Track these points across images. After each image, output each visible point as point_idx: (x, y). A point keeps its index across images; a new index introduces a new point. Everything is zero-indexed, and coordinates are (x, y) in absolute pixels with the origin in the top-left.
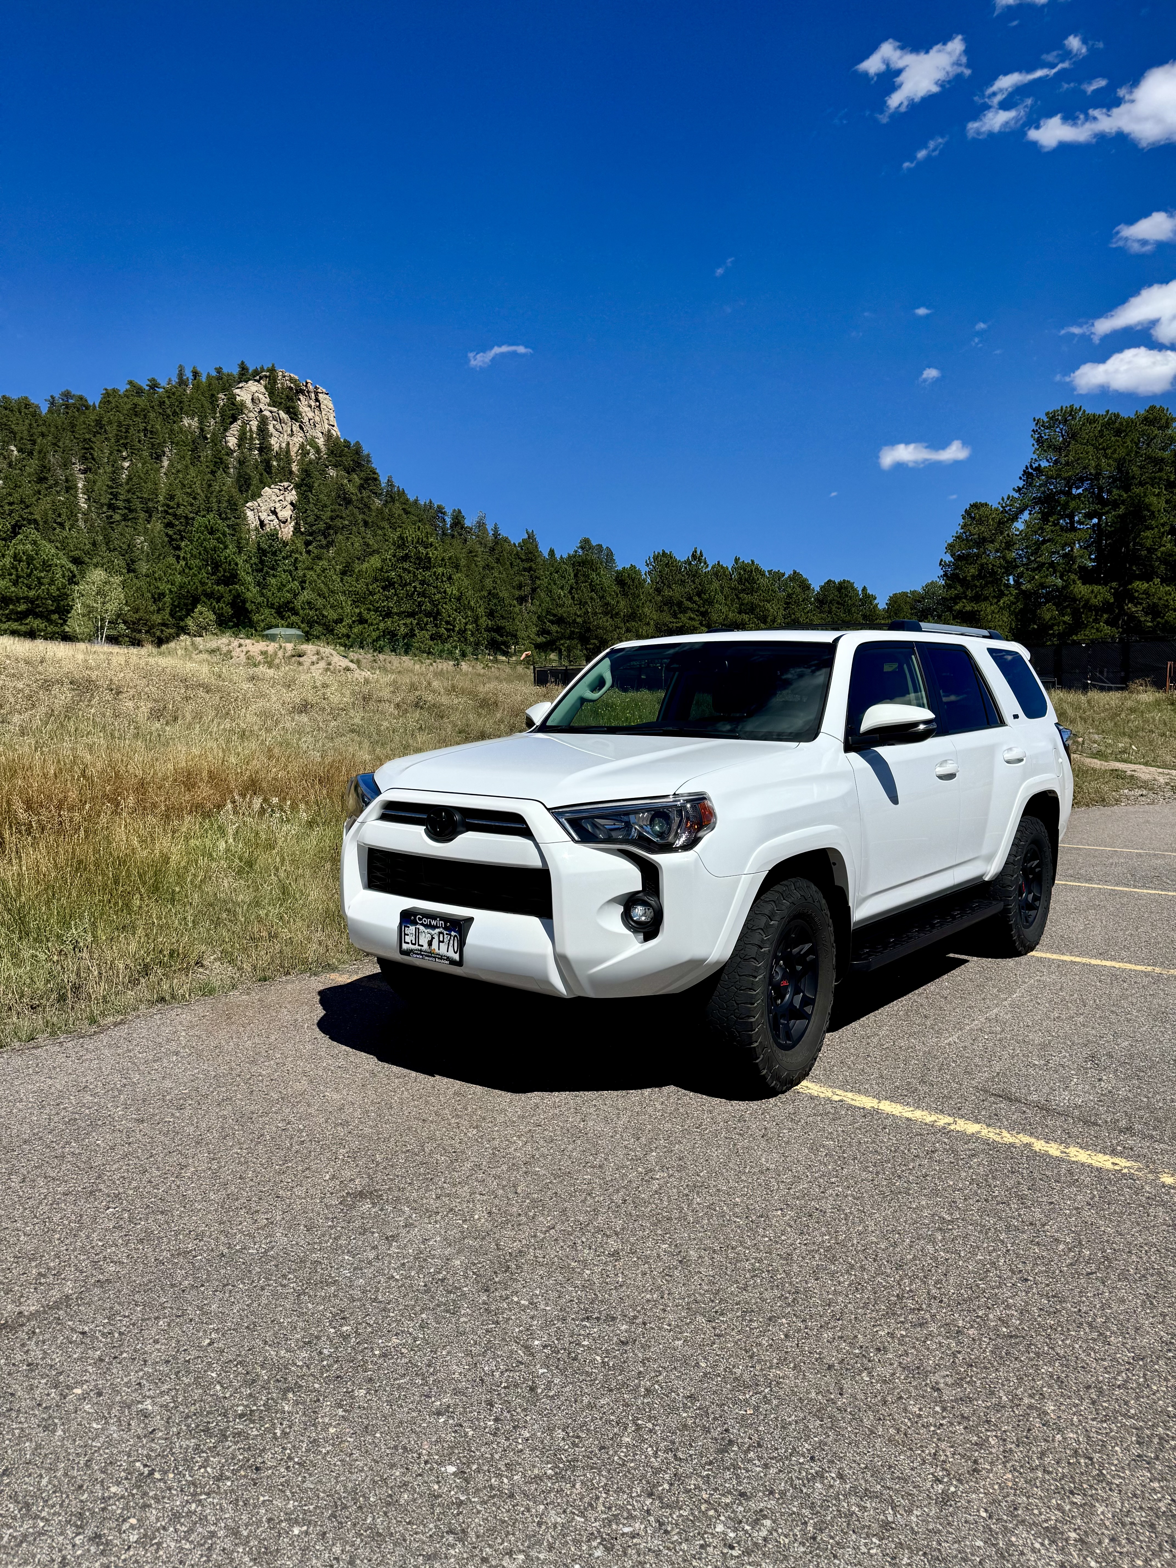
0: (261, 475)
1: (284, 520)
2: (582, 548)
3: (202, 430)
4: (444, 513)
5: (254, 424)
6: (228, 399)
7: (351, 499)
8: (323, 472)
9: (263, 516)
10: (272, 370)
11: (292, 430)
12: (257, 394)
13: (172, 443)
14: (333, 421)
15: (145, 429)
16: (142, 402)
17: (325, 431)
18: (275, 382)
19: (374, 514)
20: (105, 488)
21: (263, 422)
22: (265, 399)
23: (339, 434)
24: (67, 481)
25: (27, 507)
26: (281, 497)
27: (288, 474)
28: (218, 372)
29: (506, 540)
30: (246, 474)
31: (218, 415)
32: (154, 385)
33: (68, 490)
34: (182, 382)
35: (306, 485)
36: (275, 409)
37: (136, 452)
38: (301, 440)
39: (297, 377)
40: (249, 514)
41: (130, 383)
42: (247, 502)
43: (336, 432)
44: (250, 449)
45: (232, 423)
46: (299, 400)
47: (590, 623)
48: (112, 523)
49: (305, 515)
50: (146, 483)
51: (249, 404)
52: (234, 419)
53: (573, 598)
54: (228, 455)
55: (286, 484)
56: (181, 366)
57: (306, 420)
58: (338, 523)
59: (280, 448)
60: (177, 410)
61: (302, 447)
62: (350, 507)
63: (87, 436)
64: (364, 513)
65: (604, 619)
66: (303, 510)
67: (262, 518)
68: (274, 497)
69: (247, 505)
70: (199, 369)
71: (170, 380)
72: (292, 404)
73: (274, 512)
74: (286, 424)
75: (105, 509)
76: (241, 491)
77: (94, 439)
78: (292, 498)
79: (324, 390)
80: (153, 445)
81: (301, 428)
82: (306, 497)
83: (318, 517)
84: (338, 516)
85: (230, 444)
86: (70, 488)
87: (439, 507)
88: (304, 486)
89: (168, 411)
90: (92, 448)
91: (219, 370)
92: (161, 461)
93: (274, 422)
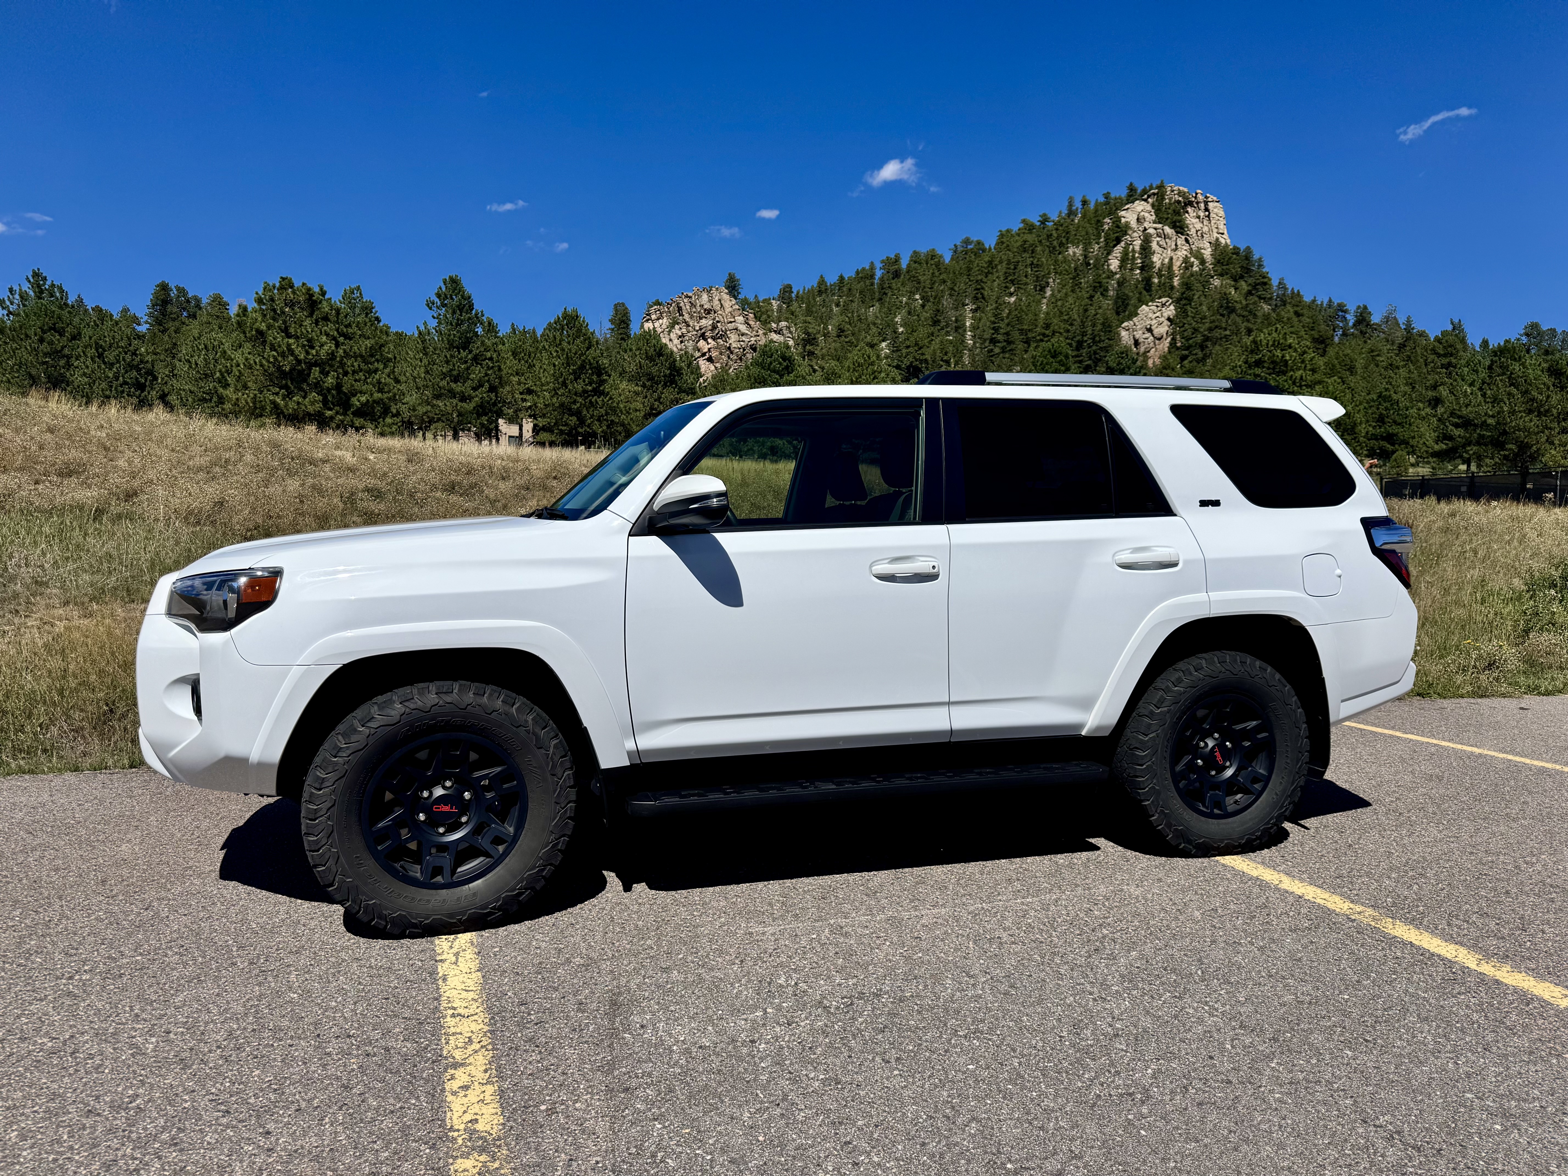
0: (1140, 293)
1: (1159, 336)
2: (1527, 335)
3: (1086, 257)
4: (1346, 312)
5: (1137, 244)
6: (1113, 223)
7: (1235, 307)
8: (1206, 284)
9: (1138, 335)
10: (1161, 187)
11: (1176, 245)
12: (1142, 213)
13: (1056, 273)
14: (1223, 228)
15: (1032, 264)
16: (1031, 238)
17: (1213, 240)
18: (1163, 199)
19: (1259, 321)
20: (988, 323)
21: (1147, 240)
22: (1150, 217)
23: (1228, 241)
24: (957, 321)
25: (920, 348)
26: (1158, 314)
27: (1167, 289)
28: (1106, 198)
29: (1422, 334)
30: (1125, 294)
31: (1102, 240)
32: (1044, 220)
33: (957, 329)
34: (1071, 213)
35: (1186, 299)
36: (1160, 226)
37: (1022, 286)
38: (1185, 253)
39: (1186, 190)
40: (1124, 333)
41: (1024, 221)
42: (1123, 322)
43: (1225, 240)
44: (1132, 270)
45: (1115, 246)
46: (1187, 212)
47: (1505, 424)
48: (992, 356)
49: (1182, 329)
50: (1027, 315)
51: (1134, 224)
52: (1118, 241)
53: (1484, 395)
54: (1109, 277)
55: (1164, 300)
56: (1071, 198)
57: (1193, 232)
58: (1217, 333)
59: (1163, 264)
60: (1064, 240)
61: (1186, 260)
62: (1233, 316)
63: (979, 278)
64: (1248, 321)
65: (1527, 419)
66: (1181, 325)
67: (1137, 336)
68: (1150, 315)
69: (1123, 325)
70: (1088, 198)
71: (1060, 212)
72: (1179, 218)
73: (1150, 330)
74: (1170, 239)
75: (987, 344)
76: (1118, 313)
77: (985, 280)
78: (1170, 313)
79: (1215, 199)
80: (1038, 277)
81: (1187, 241)
82: (1185, 312)
83: (1196, 330)
84: (1216, 327)
85: (1112, 267)
86: (959, 328)
87: (1340, 305)
88: (1183, 301)
89: (1055, 243)
90: (983, 288)
91: (1107, 196)
92: (1045, 293)
93: (1158, 239)
